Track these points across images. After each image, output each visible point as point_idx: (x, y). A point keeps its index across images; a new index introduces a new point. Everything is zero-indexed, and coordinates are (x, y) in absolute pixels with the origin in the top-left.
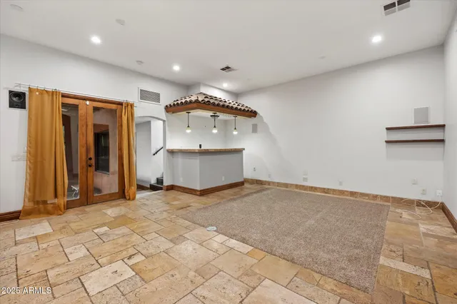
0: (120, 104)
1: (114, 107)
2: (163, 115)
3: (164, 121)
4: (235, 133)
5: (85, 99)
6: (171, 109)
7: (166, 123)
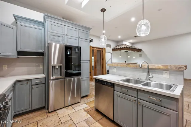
0: (102, 49)
1: (100, 50)
2: (111, 51)
3: (111, 54)
4: (134, 57)
5: (95, 48)
6: (113, 50)
7: (112, 54)
